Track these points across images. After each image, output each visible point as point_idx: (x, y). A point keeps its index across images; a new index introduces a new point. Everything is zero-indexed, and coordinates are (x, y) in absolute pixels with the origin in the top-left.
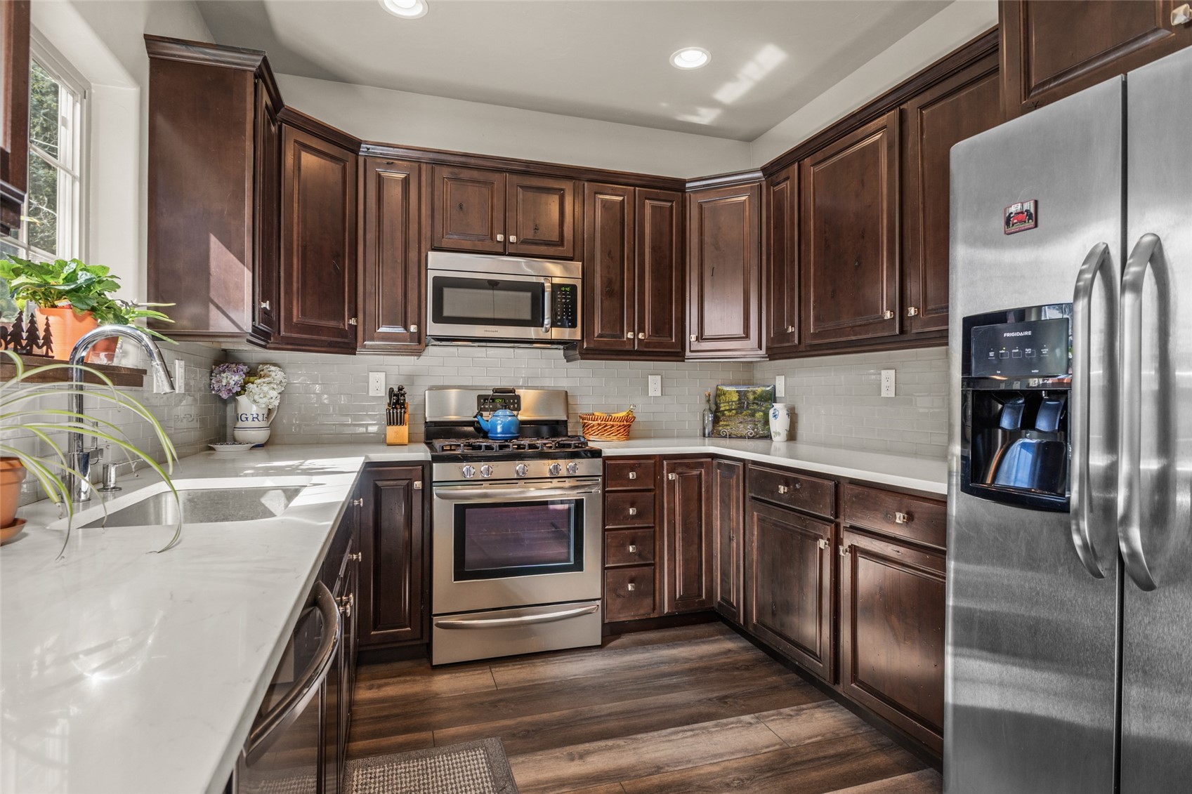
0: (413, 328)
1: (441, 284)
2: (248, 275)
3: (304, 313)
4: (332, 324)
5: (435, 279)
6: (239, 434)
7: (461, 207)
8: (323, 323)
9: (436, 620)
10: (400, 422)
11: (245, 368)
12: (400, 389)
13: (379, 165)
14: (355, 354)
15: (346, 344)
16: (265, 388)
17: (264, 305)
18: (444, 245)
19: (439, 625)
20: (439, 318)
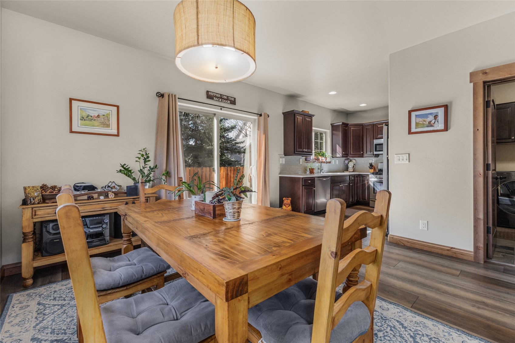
0: (372, 153)
1: (376, 145)
2: (341, 149)
3: (353, 152)
4: (358, 153)
5: (375, 144)
6: (348, 170)
7: (381, 130)
8: (356, 153)
9: (370, 199)
10: (372, 169)
11: (349, 160)
12: (371, 163)
13: (366, 126)
14: (363, 157)
15: (362, 156)
16: (351, 163)
17: (344, 153)
18: (378, 138)
19: (371, 200)
20: (376, 151)
